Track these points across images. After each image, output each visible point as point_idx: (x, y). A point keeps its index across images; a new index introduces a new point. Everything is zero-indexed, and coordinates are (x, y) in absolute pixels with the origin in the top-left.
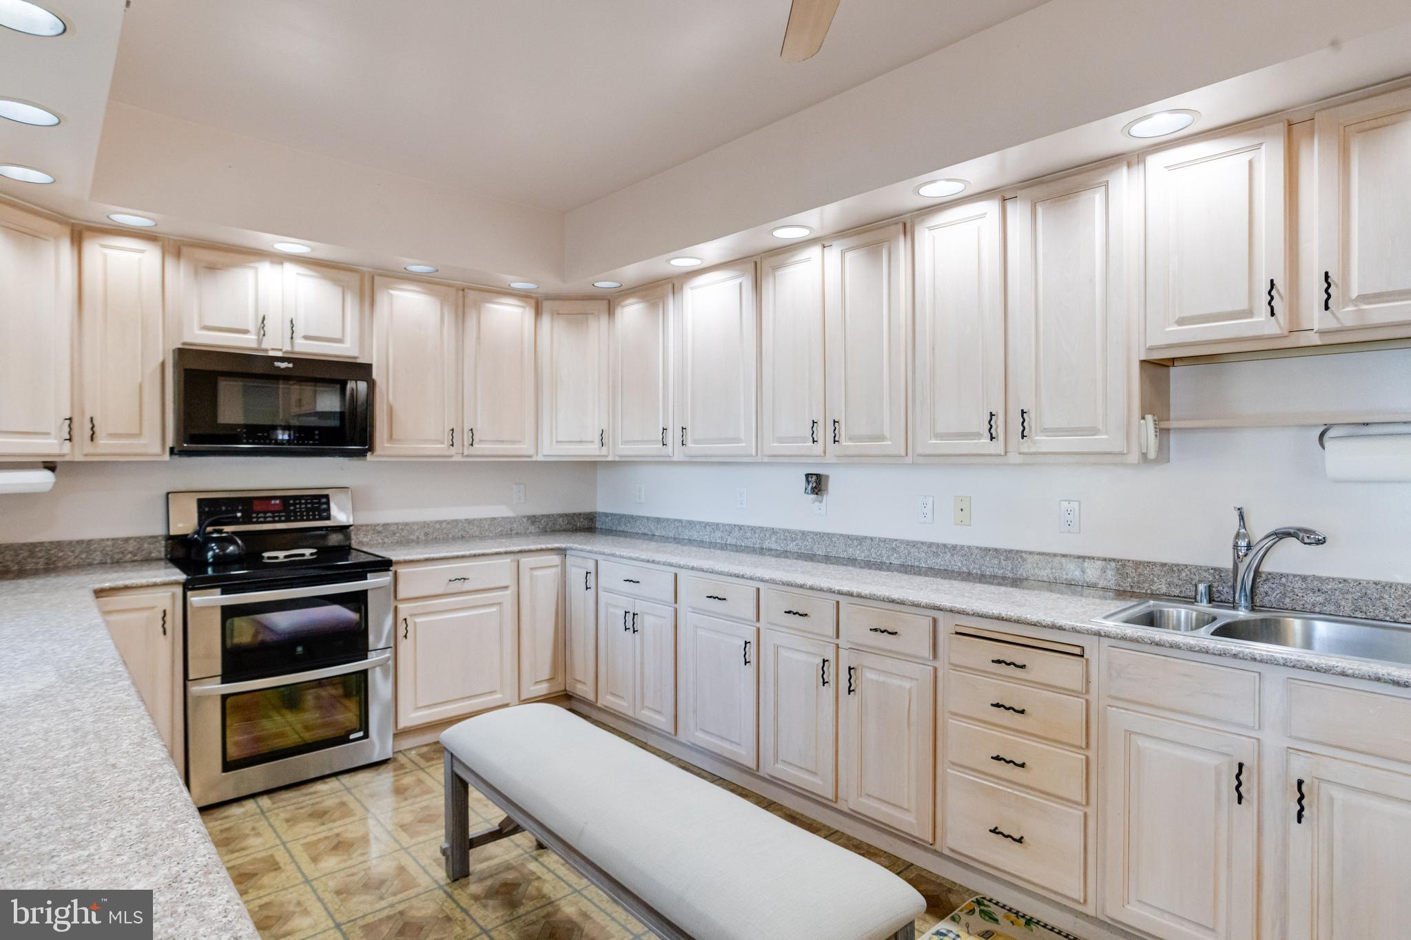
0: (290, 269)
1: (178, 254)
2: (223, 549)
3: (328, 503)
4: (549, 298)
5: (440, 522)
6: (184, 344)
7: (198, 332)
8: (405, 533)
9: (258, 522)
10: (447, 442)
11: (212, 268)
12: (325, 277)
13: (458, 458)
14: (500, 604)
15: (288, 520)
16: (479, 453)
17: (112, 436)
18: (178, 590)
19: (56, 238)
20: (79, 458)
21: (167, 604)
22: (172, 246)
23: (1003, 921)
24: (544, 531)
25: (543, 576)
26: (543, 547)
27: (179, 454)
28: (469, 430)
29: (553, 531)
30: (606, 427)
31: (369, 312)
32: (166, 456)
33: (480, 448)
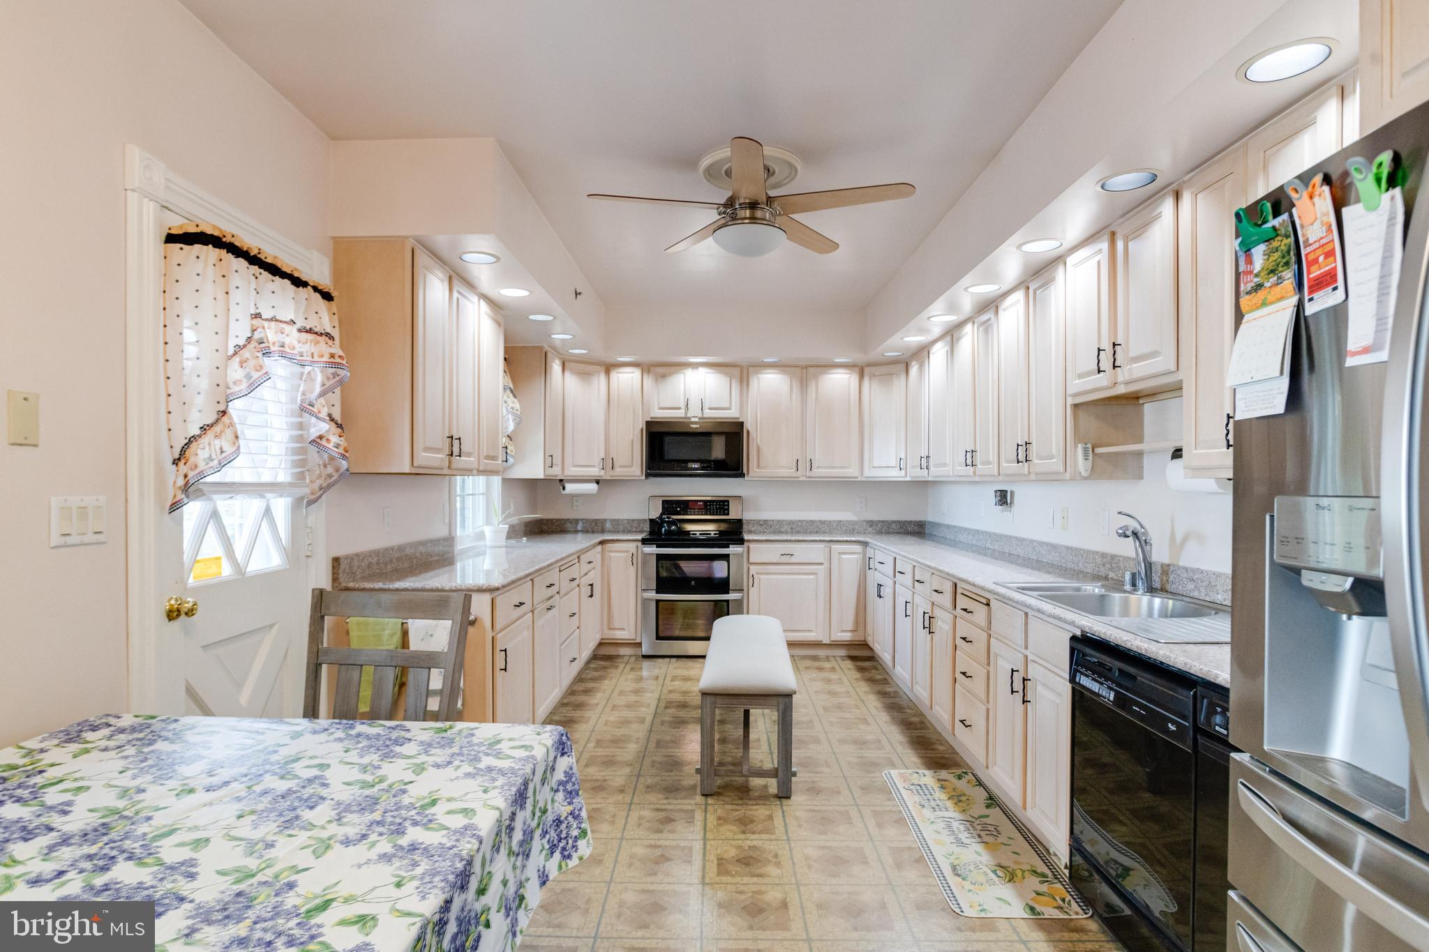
0: (702, 370)
1: (649, 372)
2: (669, 527)
3: (728, 505)
4: (869, 365)
5: (802, 521)
6: (652, 418)
7: (657, 411)
8: (777, 527)
9: (690, 515)
10: (795, 468)
11: (664, 376)
12: (721, 372)
13: (804, 479)
14: (816, 574)
15: (706, 514)
16: (815, 475)
17: (621, 467)
18: (639, 544)
19: (599, 373)
20: (608, 478)
21: (634, 551)
22: (646, 368)
23: (964, 781)
24: (880, 533)
25: (848, 557)
26: (849, 539)
27: (648, 476)
28: (808, 460)
29: (888, 533)
30: (903, 456)
31: (745, 388)
32: (644, 477)
33: (817, 472)
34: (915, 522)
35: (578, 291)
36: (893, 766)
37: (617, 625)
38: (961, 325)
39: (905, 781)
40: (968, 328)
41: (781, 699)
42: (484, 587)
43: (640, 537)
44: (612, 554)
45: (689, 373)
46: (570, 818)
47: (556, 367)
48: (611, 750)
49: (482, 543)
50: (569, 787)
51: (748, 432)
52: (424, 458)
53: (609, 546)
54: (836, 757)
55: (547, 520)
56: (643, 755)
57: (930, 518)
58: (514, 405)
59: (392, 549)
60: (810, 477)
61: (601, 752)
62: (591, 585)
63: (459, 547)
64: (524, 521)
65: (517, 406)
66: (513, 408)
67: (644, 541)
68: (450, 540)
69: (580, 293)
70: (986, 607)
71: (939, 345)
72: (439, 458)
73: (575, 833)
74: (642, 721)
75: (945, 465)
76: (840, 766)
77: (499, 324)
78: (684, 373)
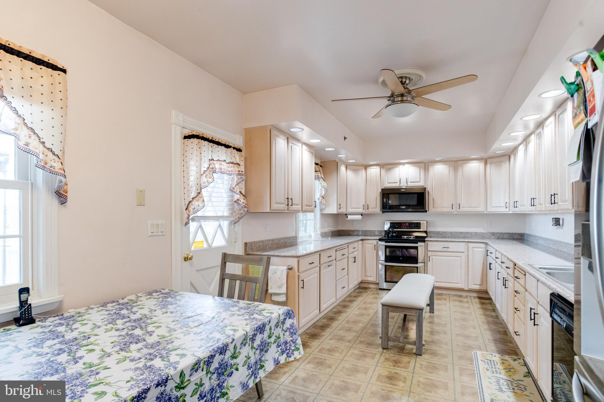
0: (407, 165)
1: (383, 168)
2: (392, 234)
3: (420, 225)
4: (489, 158)
5: (457, 232)
6: (384, 187)
7: (387, 184)
8: (444, 235)
9: (404, 229)
10: (451, 208)
11: (390, 169)
12: (415, 166)
13: (457, 213)
14: (461, 257)
16: (461, 211)
17: (371, 208)
18: (378, 241)
19: (362, 169)
20: (366, 213)
21: (376, 244)
22: (382, 166)
23: (517, 362)
24: (498, 238)
25: (478, 250)
26: (478, 241)
27: (383, 212)
28: (458, 204)
29: (503, 239)
30: (508, 201)
31: (427, 173)
32: (381, 213)
33: (462, 209)
34: (518, 233)
35: (346, 137)
36: (480, 349)
37: (368, 275)
38: (529, 136)
39: (483, 357)
40: (533, 137)
41: (417, 311)
42: (295, 256)
43: (378, 238)
44: (366, 245)
45: (401, 167)
46: (291, 342)
47: (343, 168)
48: (352, 325)
49: (310, 239)
50: (292, 331)
51: (428, 192)
52: (275, 206)
53: (365, 242)
54: (452, 341)
55: (343, 230)
56: (363, 329)
57: (527, 232)
58: (324, 184)
59: (269, 240)
60: (458, 212)
61: (347, 325)
62: (355, 257)
63: (299, 240)
64: (332, 230)
65: (325, 185)
66: (324, 186)
67: (380, 240)
68: (295, 238)
69: (346, 138)
70: (524, 276)
71: (521, 146)
72: (283, 207)
73: (293, 348)
74: (369, 315)
75: (524, 205)
76: (452, 345)
77: (312, 153)
78: (399, 167)
